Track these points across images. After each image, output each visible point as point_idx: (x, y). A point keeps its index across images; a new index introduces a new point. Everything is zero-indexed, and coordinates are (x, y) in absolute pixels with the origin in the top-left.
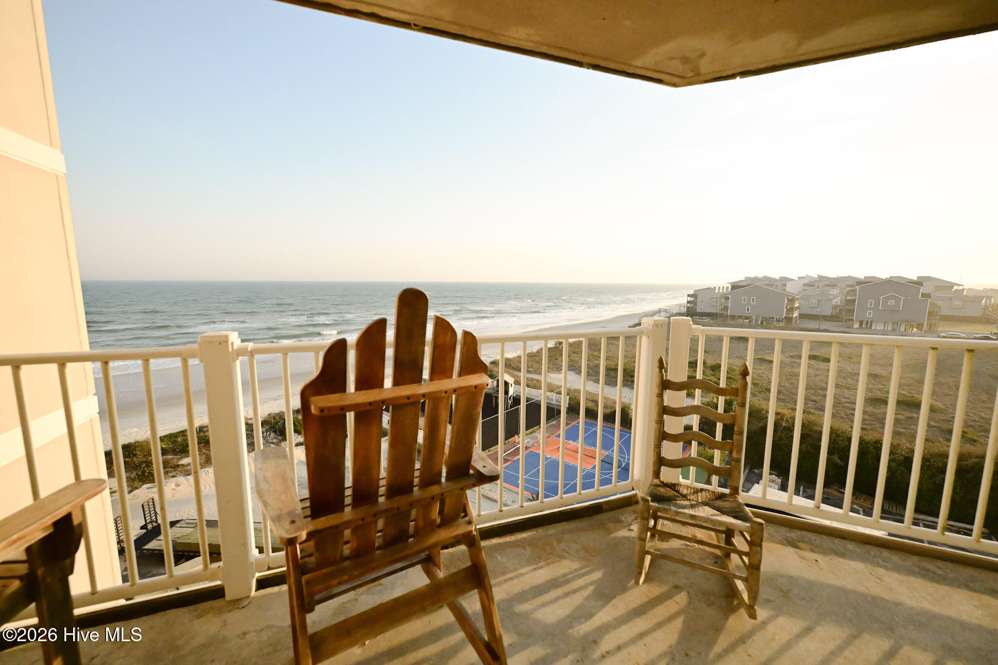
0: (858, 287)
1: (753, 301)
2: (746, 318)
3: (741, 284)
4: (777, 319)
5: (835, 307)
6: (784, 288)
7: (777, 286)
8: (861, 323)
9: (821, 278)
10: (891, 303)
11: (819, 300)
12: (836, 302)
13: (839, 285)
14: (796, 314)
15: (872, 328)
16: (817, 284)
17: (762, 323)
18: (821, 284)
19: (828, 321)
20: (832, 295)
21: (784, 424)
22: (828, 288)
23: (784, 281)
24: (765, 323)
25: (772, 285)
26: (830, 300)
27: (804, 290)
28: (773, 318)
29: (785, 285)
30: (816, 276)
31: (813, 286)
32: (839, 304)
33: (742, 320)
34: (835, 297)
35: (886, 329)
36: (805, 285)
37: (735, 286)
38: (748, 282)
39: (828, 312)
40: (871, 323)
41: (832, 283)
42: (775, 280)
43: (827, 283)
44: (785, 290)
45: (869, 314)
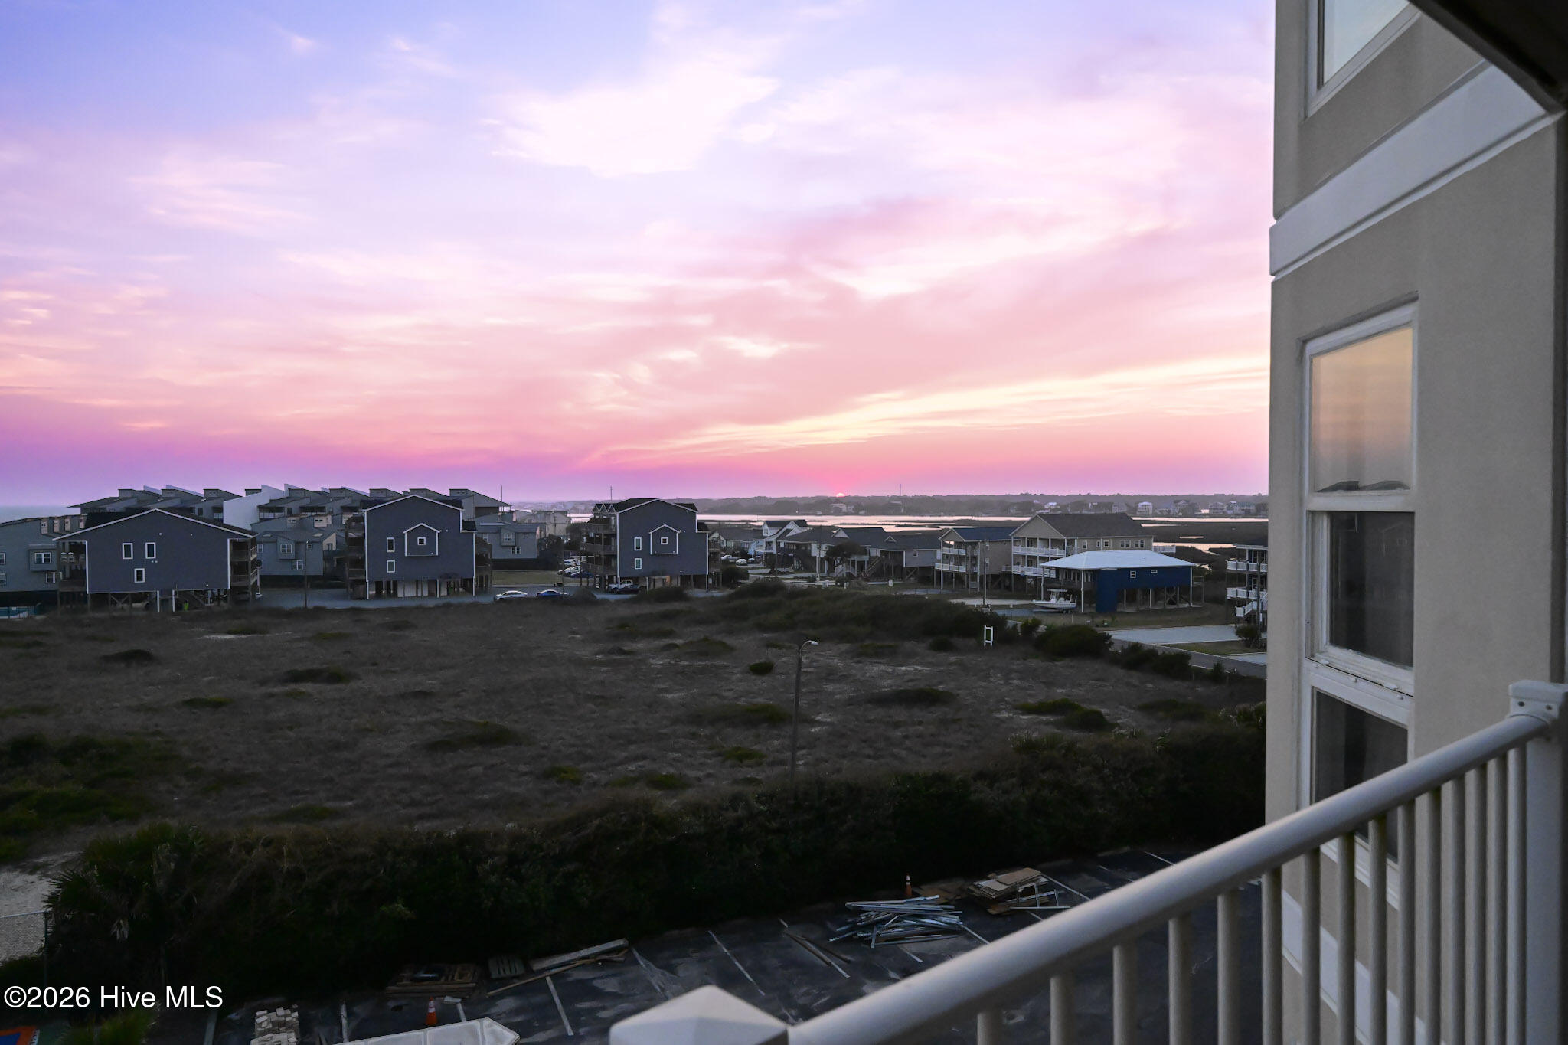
0: (365, 513)
1: (151, 554)
2: (137, 598)
3: (110, 508)
4: (213, 593)
5: (328, 556)
6: (217, 516)
7: (201, 511)
8: (378, 586)
9: (294, 493)
10: (422, 541)
11: (297, 543)
12: (328, 544)
13: (328, 507)
14: (255, 579)
15: (399, 596)
16: (286, 506)
17: (179, 607)
18: (294, 506)
19: (319, 587)
20: (320, 529)
21: (286, 865)
22: (309, 514)
23: (217, 498)
24: (186, 606)
25: (191, 510)
26: (319, 541)
27: (262, 520)
28: (204, 592)
29: (220, 510)
30: (283, 489)
31: (279, 510)
32: (334, 548)
33: (125, 605)
34: (326, 532)
35: (419, 595)
36: (262, 508)
37: (95, 513)
38: (132, 503)
39: (317, 568)
40: (395, 584)
41: (313, 504)
42: (196, 498)
43: (306, 502)
44: (222, 520)
45: (391, 568)
